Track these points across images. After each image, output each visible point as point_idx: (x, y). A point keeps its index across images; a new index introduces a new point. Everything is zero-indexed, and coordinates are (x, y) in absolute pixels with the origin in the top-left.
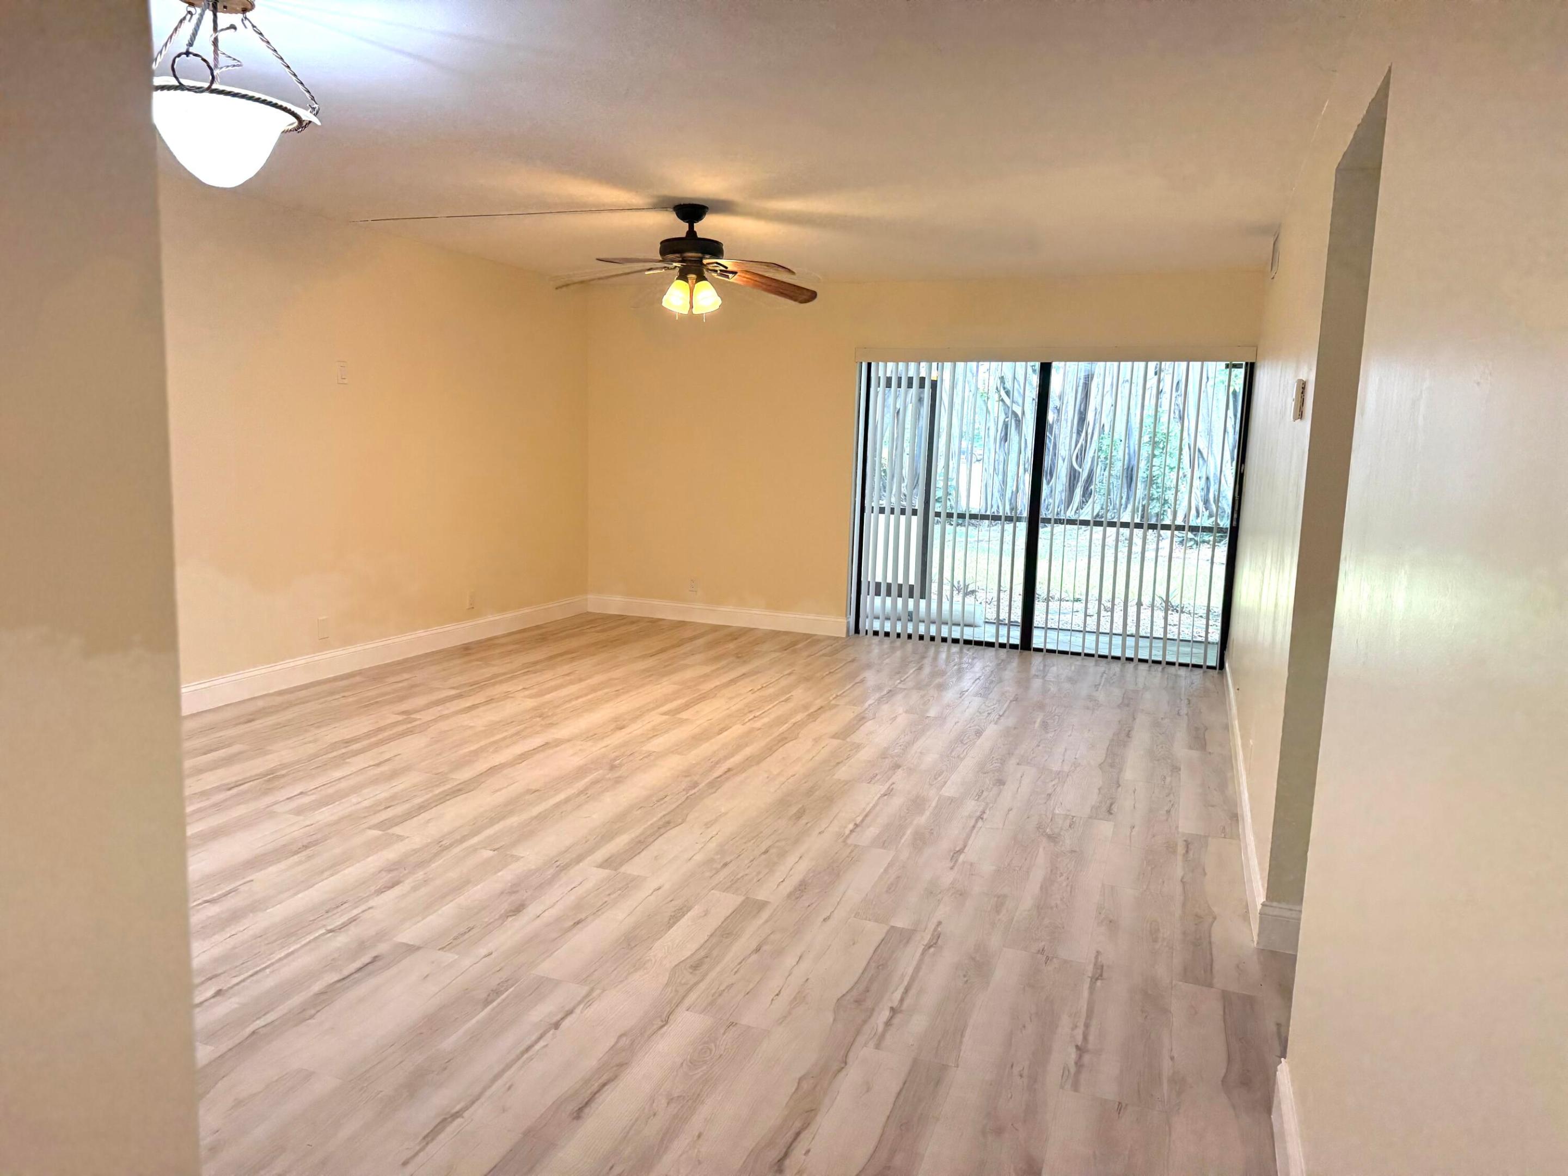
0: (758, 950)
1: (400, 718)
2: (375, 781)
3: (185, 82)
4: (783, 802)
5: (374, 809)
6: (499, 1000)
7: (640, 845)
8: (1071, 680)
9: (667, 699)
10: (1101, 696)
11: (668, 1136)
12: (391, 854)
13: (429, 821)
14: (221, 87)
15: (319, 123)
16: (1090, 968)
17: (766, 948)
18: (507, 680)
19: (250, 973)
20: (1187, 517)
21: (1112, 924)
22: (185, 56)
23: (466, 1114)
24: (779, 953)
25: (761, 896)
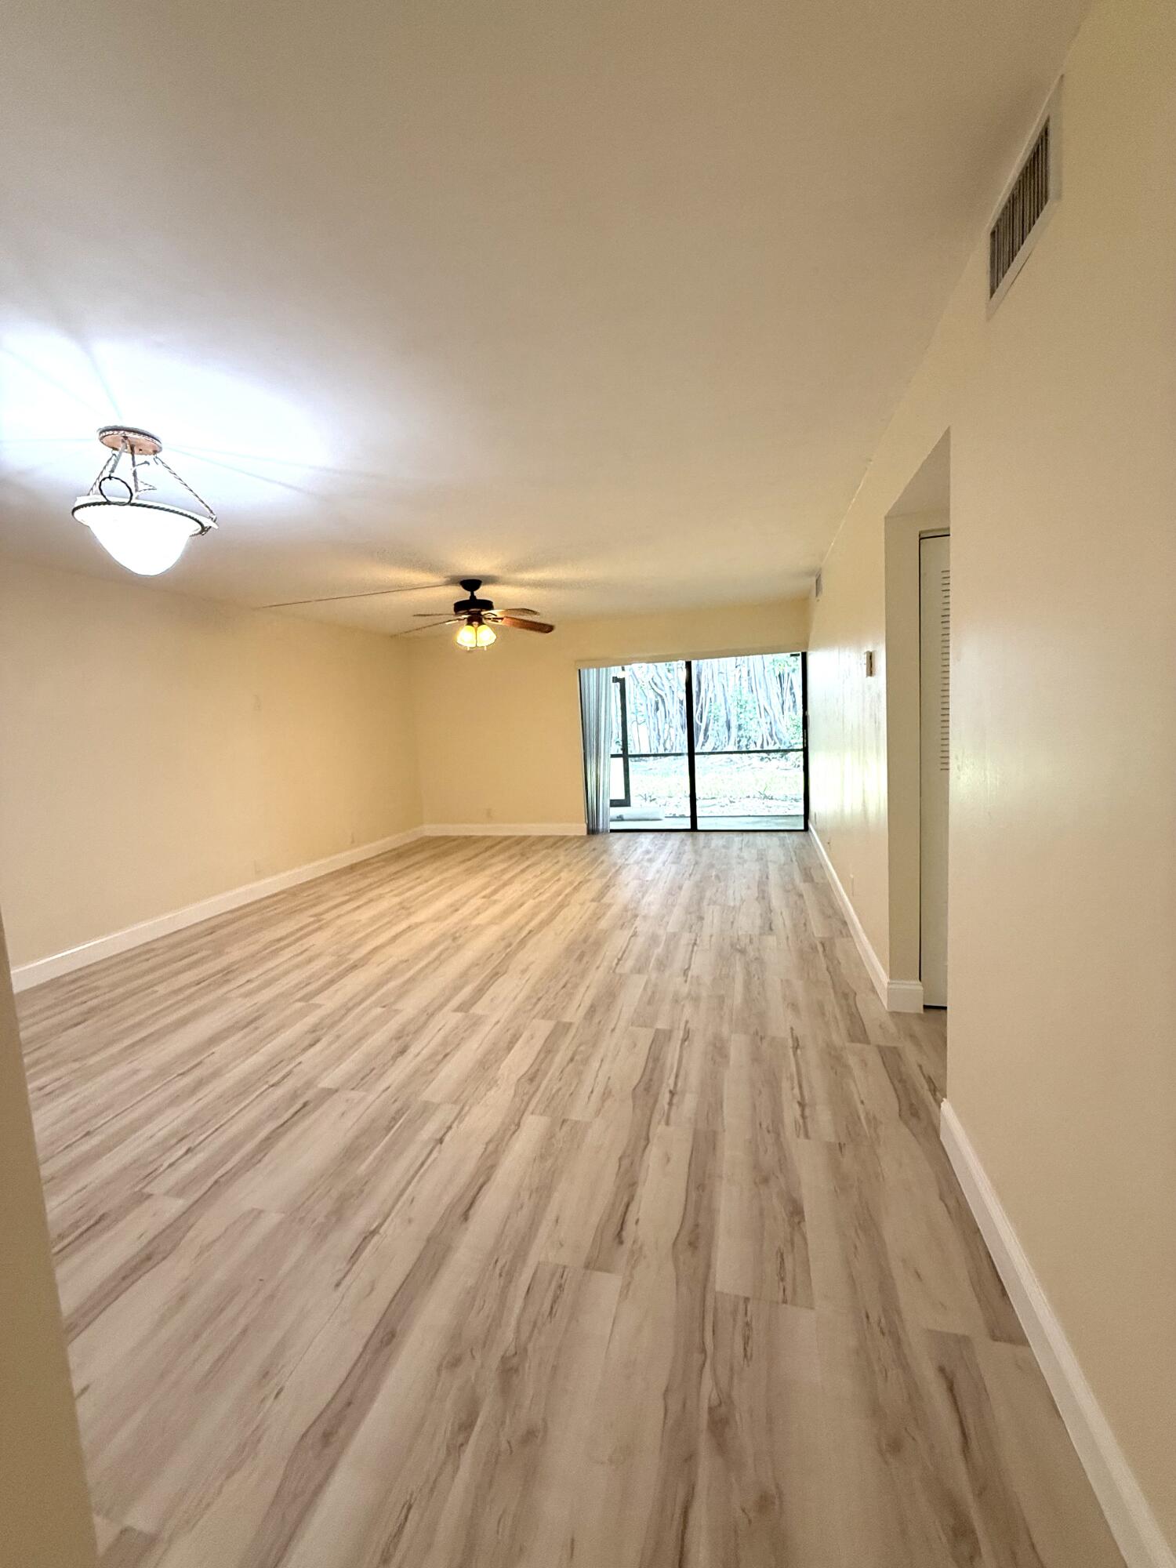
0: (572, 1060)
1: (312, 919)
2: (298, 966)
3: (111, 499)
4: (569, 950)
5: (299, 987)
6: (397, 1125)
7: (480, 992)
8: (724, 847)
9: (484, 888)
10: (745, 854)
11: (533, 1225)
12: (312, 1019)
13: (337, 990)
14: (138, 502)
15: (216, 527)
16: (790, 1042)
17: (577, 1058)
18: (379, 887)
19: (214, 1129)
20: (762, 746)
21: (794, 1006)
22: (108, 479)
23: (382, 1231)
24: (586, 1061)
25: (566, 1019)
